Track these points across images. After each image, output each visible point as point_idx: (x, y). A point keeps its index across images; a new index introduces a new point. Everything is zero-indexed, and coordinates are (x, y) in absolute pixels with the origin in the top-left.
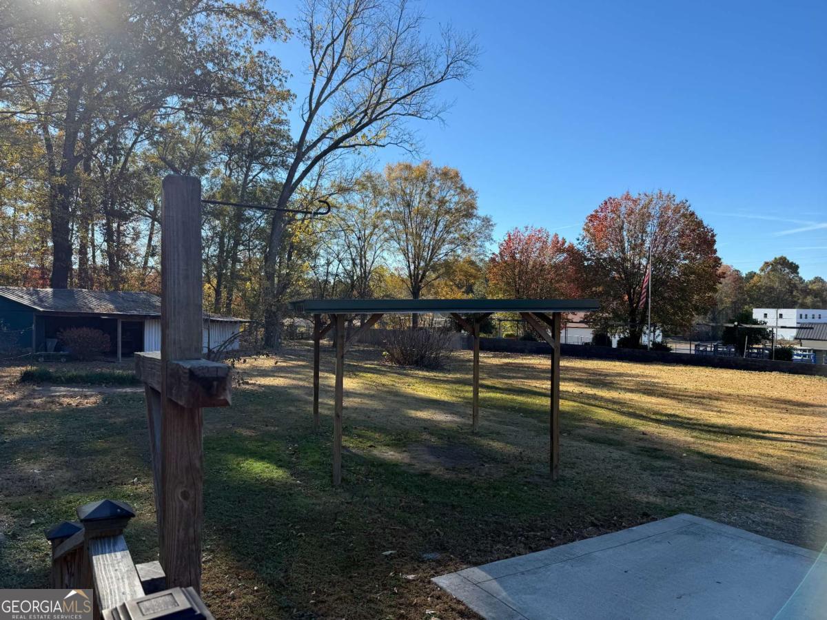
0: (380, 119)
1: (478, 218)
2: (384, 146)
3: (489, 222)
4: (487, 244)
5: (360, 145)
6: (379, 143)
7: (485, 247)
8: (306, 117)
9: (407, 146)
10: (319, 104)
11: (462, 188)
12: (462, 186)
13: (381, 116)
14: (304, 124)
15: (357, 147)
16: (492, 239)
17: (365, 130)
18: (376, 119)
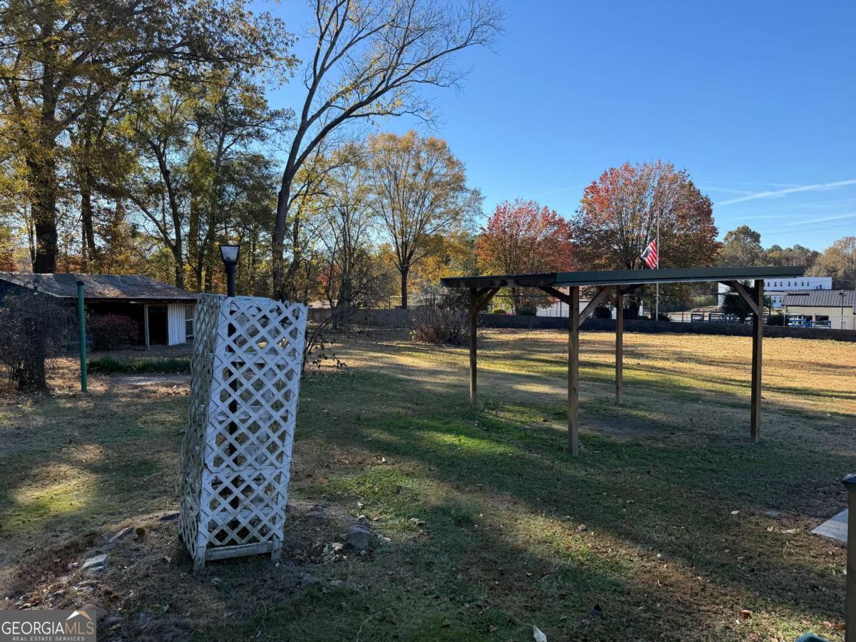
0: (398, 86)
1: (467, 190)
2: (399, 115)
3: (479, 195)
4: (477, 218)
5: (375, 114)
6: (395, 112)
7: (475, 222)
8: (310, 84)
9: (423, 115)
10: (323, 70)
11: (449, 159)
12: (450, 157)
13: (398, 83)
14: (308, 91)
15: (371, 116)
16: (482, 213)
17: (380, 98)
18: (392, 86)
